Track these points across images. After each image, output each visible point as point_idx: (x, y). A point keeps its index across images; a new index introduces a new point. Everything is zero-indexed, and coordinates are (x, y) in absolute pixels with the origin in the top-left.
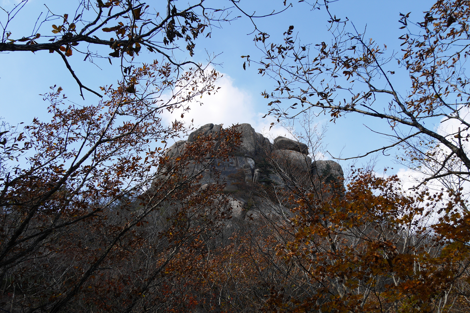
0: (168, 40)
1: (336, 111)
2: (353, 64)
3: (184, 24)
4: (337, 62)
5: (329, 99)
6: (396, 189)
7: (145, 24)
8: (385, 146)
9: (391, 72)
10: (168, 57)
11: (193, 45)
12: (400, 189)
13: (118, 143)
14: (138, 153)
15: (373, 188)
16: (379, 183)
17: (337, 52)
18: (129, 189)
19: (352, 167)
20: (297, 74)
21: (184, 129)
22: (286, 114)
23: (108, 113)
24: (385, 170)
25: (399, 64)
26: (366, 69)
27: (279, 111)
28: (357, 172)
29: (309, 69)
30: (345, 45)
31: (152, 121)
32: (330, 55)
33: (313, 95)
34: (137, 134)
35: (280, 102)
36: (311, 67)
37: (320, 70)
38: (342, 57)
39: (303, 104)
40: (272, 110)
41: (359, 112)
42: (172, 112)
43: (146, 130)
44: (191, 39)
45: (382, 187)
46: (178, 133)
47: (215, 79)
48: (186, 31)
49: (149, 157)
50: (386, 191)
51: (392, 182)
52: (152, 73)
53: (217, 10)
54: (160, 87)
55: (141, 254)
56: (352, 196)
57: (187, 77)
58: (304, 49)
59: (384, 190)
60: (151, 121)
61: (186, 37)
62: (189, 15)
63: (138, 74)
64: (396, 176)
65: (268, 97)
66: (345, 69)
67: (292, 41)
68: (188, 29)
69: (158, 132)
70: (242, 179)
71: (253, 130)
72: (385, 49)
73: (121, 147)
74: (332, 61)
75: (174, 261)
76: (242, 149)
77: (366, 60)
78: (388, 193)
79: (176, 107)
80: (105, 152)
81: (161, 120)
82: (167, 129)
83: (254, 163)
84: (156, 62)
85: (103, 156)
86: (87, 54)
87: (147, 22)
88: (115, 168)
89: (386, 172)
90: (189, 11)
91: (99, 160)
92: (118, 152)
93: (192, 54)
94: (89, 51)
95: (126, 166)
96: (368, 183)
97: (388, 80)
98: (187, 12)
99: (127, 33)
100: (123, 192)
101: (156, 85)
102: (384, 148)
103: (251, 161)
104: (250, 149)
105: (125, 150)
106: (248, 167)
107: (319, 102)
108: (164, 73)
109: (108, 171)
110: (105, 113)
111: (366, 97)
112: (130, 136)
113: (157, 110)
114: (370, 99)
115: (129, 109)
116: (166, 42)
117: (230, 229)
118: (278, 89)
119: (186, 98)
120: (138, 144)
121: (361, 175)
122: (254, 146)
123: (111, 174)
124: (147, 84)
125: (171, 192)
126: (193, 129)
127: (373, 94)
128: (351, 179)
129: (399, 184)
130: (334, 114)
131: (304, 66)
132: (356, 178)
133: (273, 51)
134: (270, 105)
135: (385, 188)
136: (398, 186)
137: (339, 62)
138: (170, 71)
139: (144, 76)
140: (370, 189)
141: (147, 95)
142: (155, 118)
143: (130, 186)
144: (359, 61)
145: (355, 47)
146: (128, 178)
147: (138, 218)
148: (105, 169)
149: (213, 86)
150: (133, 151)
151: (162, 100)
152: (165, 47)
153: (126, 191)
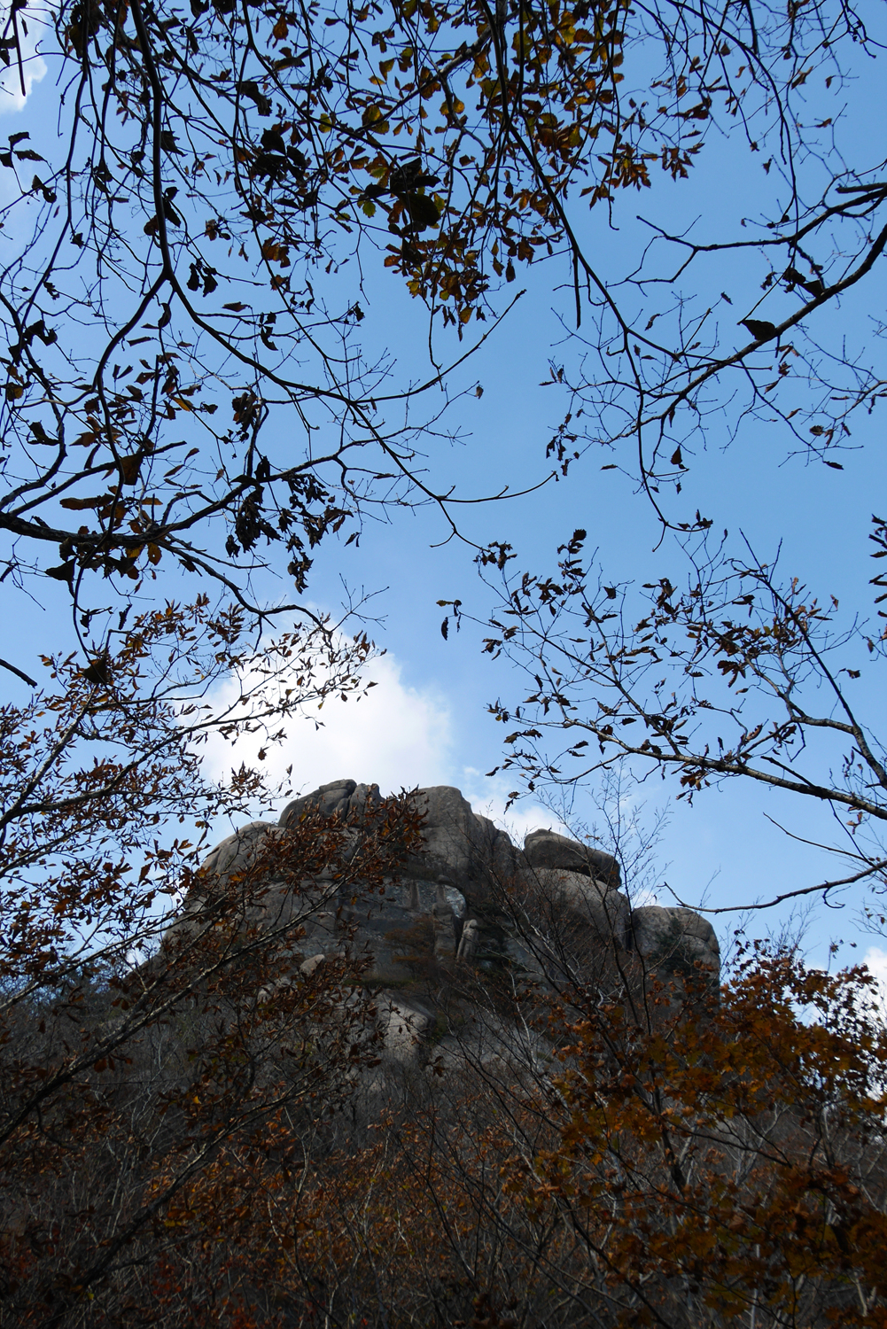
0: (238, 543)
1: (695, 771)
2: (746, 644)
3: (288, 506)
4: (703, 634)
5: (677, 737)
6: (863, 1008)
7: (180, 496)
8: (830, 881)
9: (851, 673)
10: (235, 589)
11: (307, 563)
12: (875, 1007)
13: (71, 818)
14: (126, 851)
15: (798, 1000)
16: (814, 985)
17: (702, 609)
18: (84, 956)
19: (736, 933)
20: (589, 661)
21: (264, 792)
22: (555, 771)
23: (53, 730)
24: (834, 948)
25: (871, 650)
26: (780, 658)
27: (535, 759)
28: (751, 950)
29: (623, 651)
30: (723, 590)
31: (176, 764)
32: (682, 615)
33: (633, 720)
34: (129, 796)
35: (539, 735)
36: (627, 643)
37: (655, 655)
38: (717, 623)
39: (604, 744)
40: (515, 756)
41: (758, 777)
42: (233, 743)
43: (155, 787)
44: (302, 545)
45: (825, 998)
46: (244, 801)
47: (362, 659)
48: (290, 523)
49: (153, 865)
50: (836, 1012)
51: (852, 985)
52: (189, 630)
53: (380, 476)
54: (207, 668)
55: (103, 1159)
56: (735, 1021)
57: (285, 648)
58: (612, 593)
59: (831, 1008)
60: (173, 762)
61: (289, 538)
62: (303, 482)
63: (151, 629)
64: (865, 969)
65: (506, 718)
66: (723, 656)
67: (580, 570)
68: (295, 519)
69: (188, 796)
70: (426, 946)
71: (466, 806)
72: (834, 608)
73: (80, 830)
74: (688, 631)
75: (198, 1186)
76: (431, 860)
77: (782, 635)
78: (840, 1017)
79: (247, 728)
80: (32, 841)
81: (201, 762)
82: (214, 790)
83: (463, 902)
84: (203, 601)
85: (23, 852)
86: (9, 563)
87: (188, 491)
88: (54, 888)
89: (837, 954)
90: (303, 472)
91: (10, 862)
92: (70, 843)
93: (301, 586)
94: (14, 556)
95: (85, 886)
96: (782, 984)
97: (838, 693)
98: (298, 473)
99: (129, 517)
100: (67, 962)
101: (197, 663)
102: (828, 886)
103: (456, 896)
104: (456, 860)
105: (89, 840)
106: (445, 914)
107: (647, 741)
108: (222, 631)
109: (31, 898)
110: (46, 730)
111: (780, 737)
112: (109, 799)
113: (195, 734)
114: (792, 742)
115: (114, 724)
116: (231, 548)
117: (379, 1096)
118: (533, 699)
119: (276, 705)
120: (129, 824)
121: (762, 958)
122: (467, 854)
123: (39, 907)
124: (171, 659)
125: (208, 974)
126: (288, 793)
127: (798, 731)
128: (733, 968)
129: (874, 992)
130: (689, 780)
131: (611, 642)
132: (748, 968)
133: (527, 593)
134: (512, 742)
135: (833, 1002)
136: (871, 998)
137: (709, 635)
138: (240, 627)
139: (165, 635)
140: (788, 1001)
141: (169, 690)
142: (187, 754)
143: (90, 947)
144: (761, 635)
145: (752, 597)
146: (89, 922)
147: (101, 1045)
148: (24, 889)
149: (355, 677)
150: (112, 845)
151: (207, 707)
152: (230, 560)
153: (75, 961)
